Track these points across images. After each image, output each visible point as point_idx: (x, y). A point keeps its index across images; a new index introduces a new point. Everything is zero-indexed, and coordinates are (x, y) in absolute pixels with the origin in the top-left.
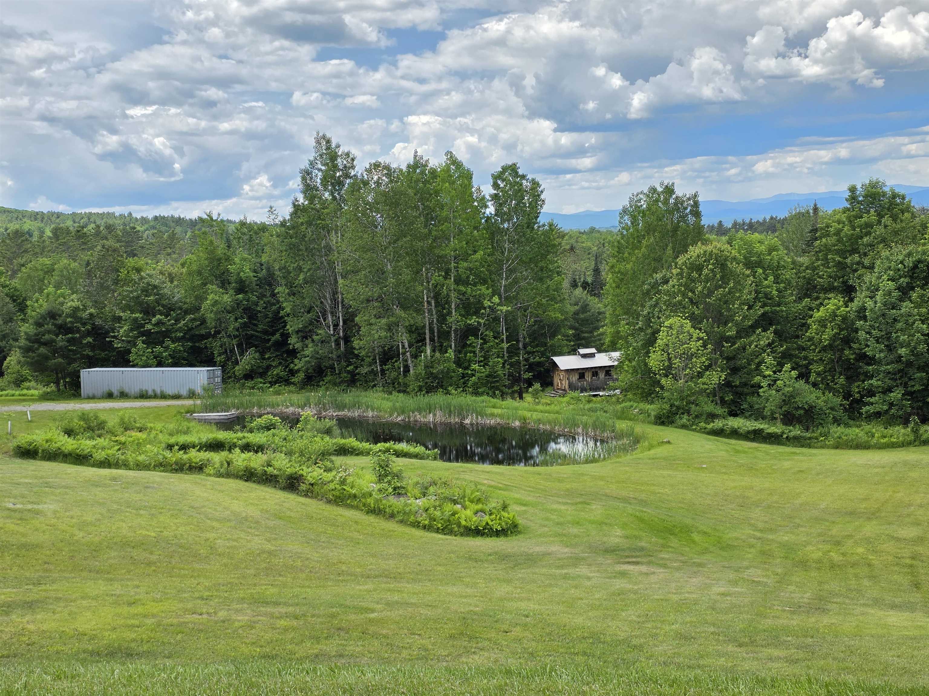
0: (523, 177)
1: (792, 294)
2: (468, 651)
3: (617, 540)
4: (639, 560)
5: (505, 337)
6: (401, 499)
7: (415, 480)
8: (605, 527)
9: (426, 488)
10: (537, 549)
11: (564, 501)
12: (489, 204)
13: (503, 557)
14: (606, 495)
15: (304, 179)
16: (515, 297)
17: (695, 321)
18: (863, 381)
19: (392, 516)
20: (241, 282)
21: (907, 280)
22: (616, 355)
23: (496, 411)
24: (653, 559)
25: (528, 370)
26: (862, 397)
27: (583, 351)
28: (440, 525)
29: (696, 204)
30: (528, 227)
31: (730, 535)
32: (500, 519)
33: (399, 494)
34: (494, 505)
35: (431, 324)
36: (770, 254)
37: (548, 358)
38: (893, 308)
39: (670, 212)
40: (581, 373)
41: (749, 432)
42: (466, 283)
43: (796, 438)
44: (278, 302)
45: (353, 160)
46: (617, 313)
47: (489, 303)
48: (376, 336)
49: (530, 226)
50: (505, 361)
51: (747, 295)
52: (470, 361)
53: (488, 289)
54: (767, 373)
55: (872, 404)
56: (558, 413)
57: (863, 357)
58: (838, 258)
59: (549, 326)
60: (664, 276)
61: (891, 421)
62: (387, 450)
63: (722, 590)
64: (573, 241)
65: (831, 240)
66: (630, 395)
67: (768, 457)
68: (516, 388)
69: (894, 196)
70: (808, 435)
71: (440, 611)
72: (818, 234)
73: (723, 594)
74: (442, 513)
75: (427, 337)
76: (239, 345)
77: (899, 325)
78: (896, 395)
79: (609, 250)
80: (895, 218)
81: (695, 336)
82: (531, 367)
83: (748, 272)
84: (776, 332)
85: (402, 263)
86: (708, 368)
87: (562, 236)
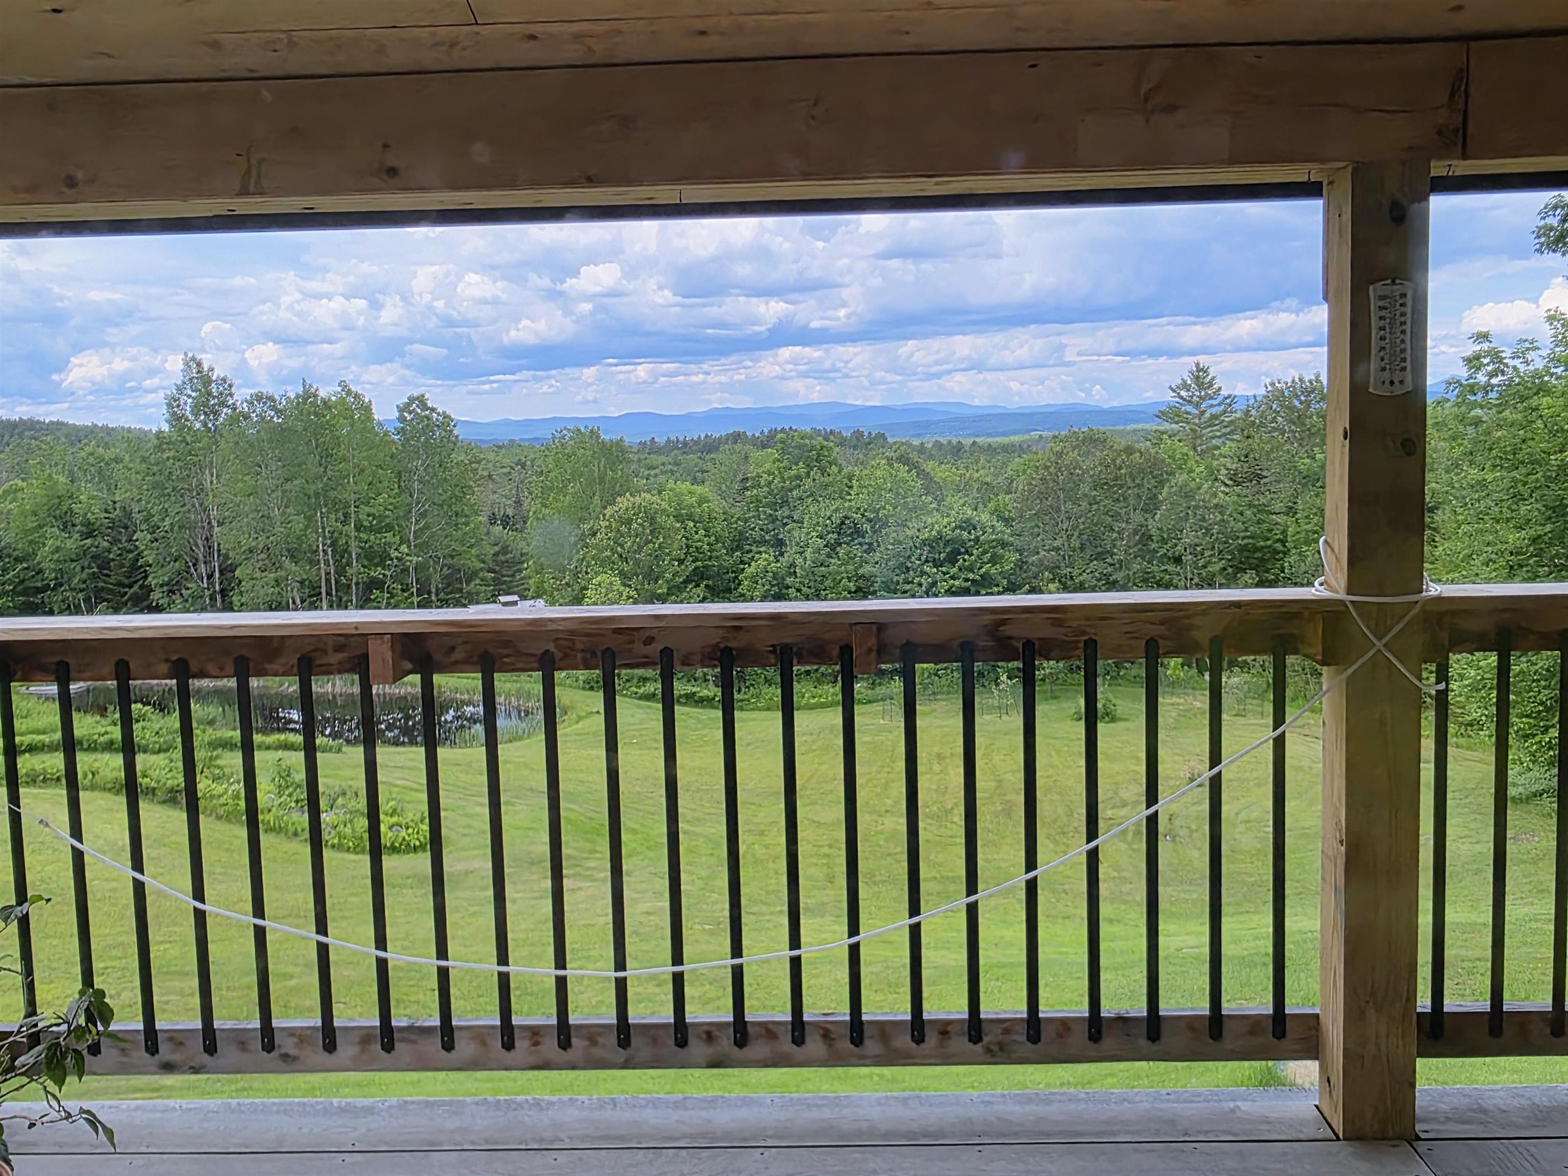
0: (433, 409)
1: (723, 548)
5: (415, 590)
9: (334, 800)
15: (169, 405)
16: (427, 545)
17: (625, 577)
20: (88, 524)
21: (835, 536)
27: (503, 599)
28: (351, 844)
29: (623, 449)
30: (440, 467)
32: (418, 832)
33: (302, 807)
34: (410, 815)
35: (328, 576)
36: (700, 506)
38: (822, 565)
39: (597, 458)
41: (681, 696)
42: (369, 530)
44: (137, 547)
45: (230, 386)
47: (396, 554)
48: (262, 592)
49: (442, 465)
51: (676, 546)
53: (394, 536)
58: (769, 511)
59: (464, 569)
60: (592, 528)
64: (491, 466)
65: (762, 491)
67: (699, 726)
70: (740, 697)
72: (749, 484)
74: (353, 829)
76: (87, 600)
80: (823, 471)
81: (624, 594)
83: (678, 525)
85: (292, 509)
87: (479, 460)
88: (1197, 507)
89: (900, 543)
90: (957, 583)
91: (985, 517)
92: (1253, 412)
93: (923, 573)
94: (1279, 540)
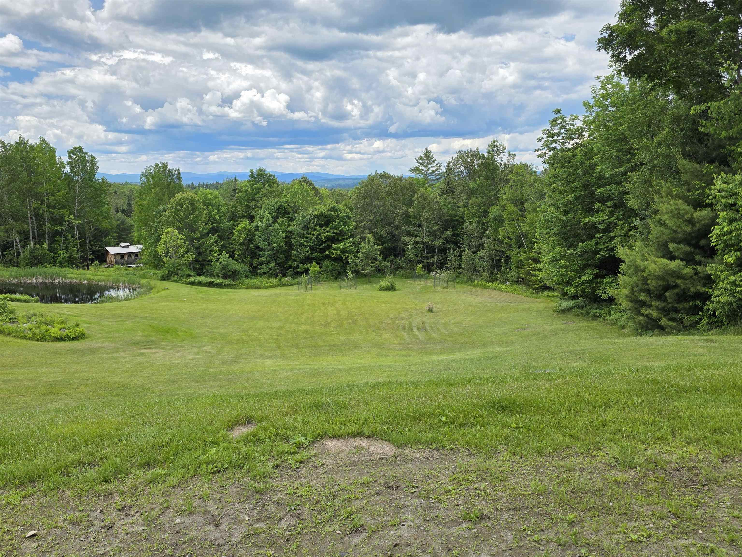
0: (86, 153)
1: (225, 218)
2: (52, 401)
3: (139, 338)
4: (151, 346)
5: (78, 237)
6: (15, 324)
7: (23, 314)
8: (133, 332)
9: (30, 318)
10: (96, 345)
11: (111, 320)
12: (67, 166)
13: (76, 351)
14: (135, 316)
16: (84, 216)
17: (180, 230)
18: (258, 259)
19: (9, 334)
21: (276, 214)
22: (140, 246)
23: (73, 276)
24: (157, 345)
25: (92, 254)
26: (258, 265)
27: (122, 244)
28: (38, 337)
29: (179, 174)
30: (89, 180)
31: (196, 332)
32: (75, 332)
33: (13, 322)
34: (71, 325)
35: (33, 229)
36: (215, 199)
37: (103, 248)
38: (270, 226)
39: (166, 177)
40: (122, 256)
41: (207, 283)
42: (54, 208)
43: (228, 285)
46: (140, 225)
47: (68, 219)
49: (91, 179)
50: (78, 249)
51: (204, 218)
52: (57, 249)
53: (67, 211)
54: (215, 255)
55: (262, 269)
56: (109, 276)
57: (257, 248)
58: (246, 203)
59: (103, 231)
60: (164, 208)
61: (271, 276)
62: (6, 298)
63: (191, 357)
64: (116, 188)
65: (243, 194)
66: (148, 266)
68: (85, 264)
69: (270, 176)
70: (234, 283)
71: (36, 382)
72: (237, 191)
73: (192, 359)
74: (40, 331)
75: (31, 236)
77: (273, 234)
78: (272, 265)
79: (135, 194)
80: (270, 185)
81: (180, 237)
82: (93, 253)
83: (205, 207)
84: (218, 236)
85: (14, 196)
86: (186, 253)
87: (110, 185)
88: (428, 203)
89: (305, 217)
90: (329, 234)
91: (341, 206)
92: (451, 164)
93: (315, 230)
94: (461, 217)
